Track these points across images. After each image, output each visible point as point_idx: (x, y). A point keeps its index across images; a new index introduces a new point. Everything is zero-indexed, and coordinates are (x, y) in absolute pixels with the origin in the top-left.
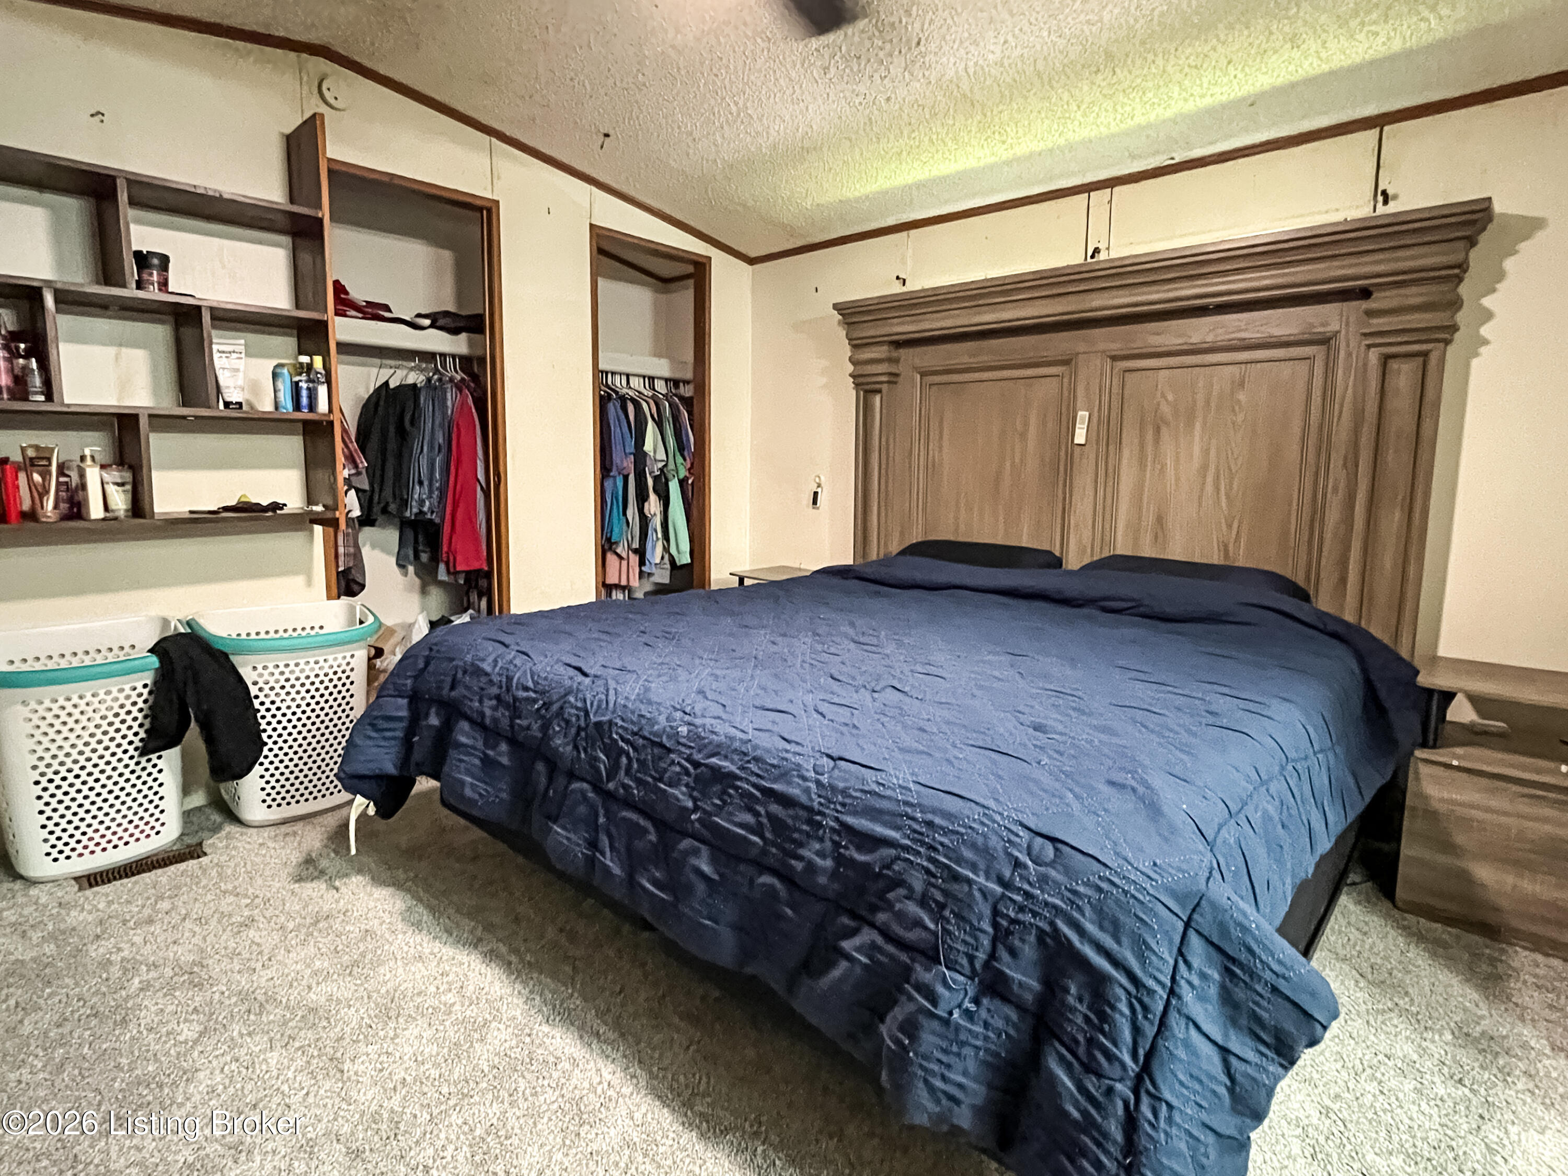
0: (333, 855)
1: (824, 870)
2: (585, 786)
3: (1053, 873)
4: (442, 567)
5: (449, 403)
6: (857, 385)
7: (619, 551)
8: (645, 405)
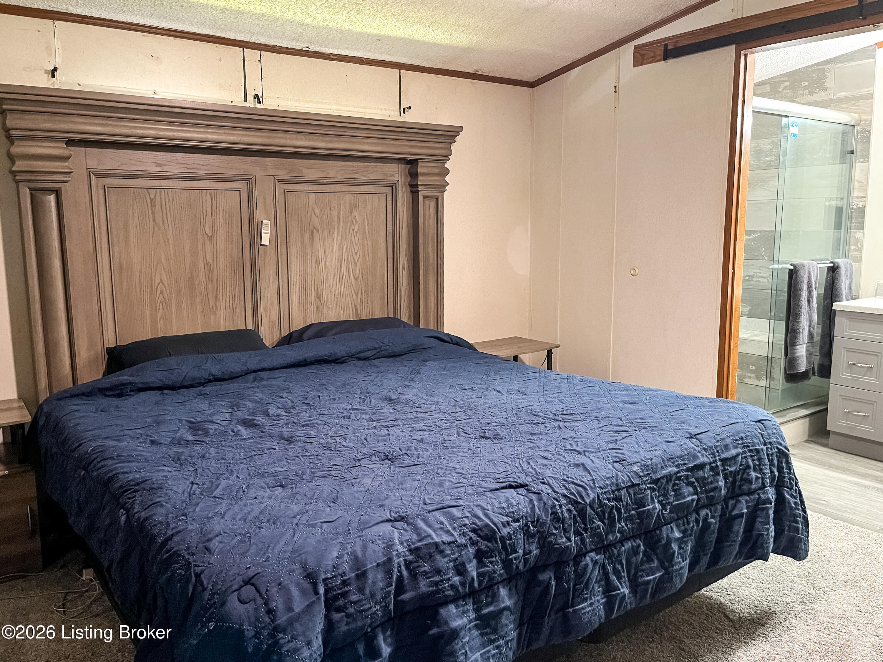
2: (592, 554)
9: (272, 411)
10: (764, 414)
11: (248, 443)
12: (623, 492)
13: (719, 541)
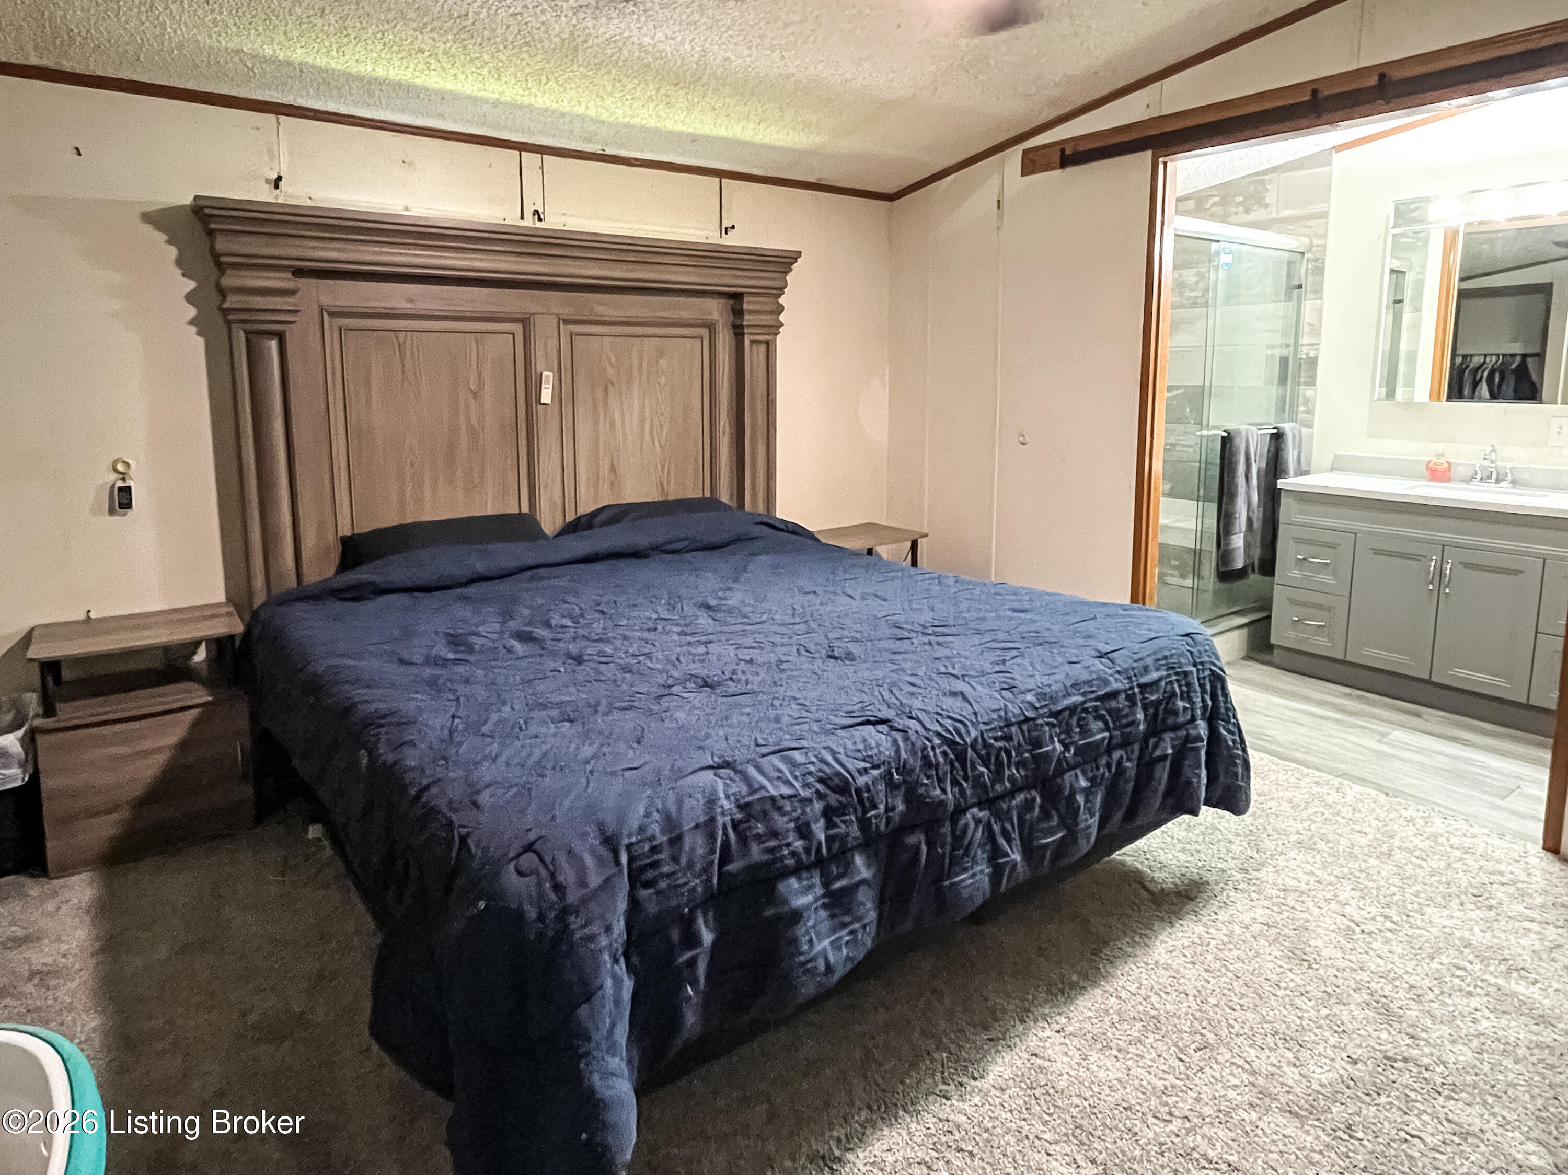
6: (236, 323)
9: (556, 620)
10: (1193, 625)
11: (524, 663)
12: (1014, 729)
13: (1137, 790)
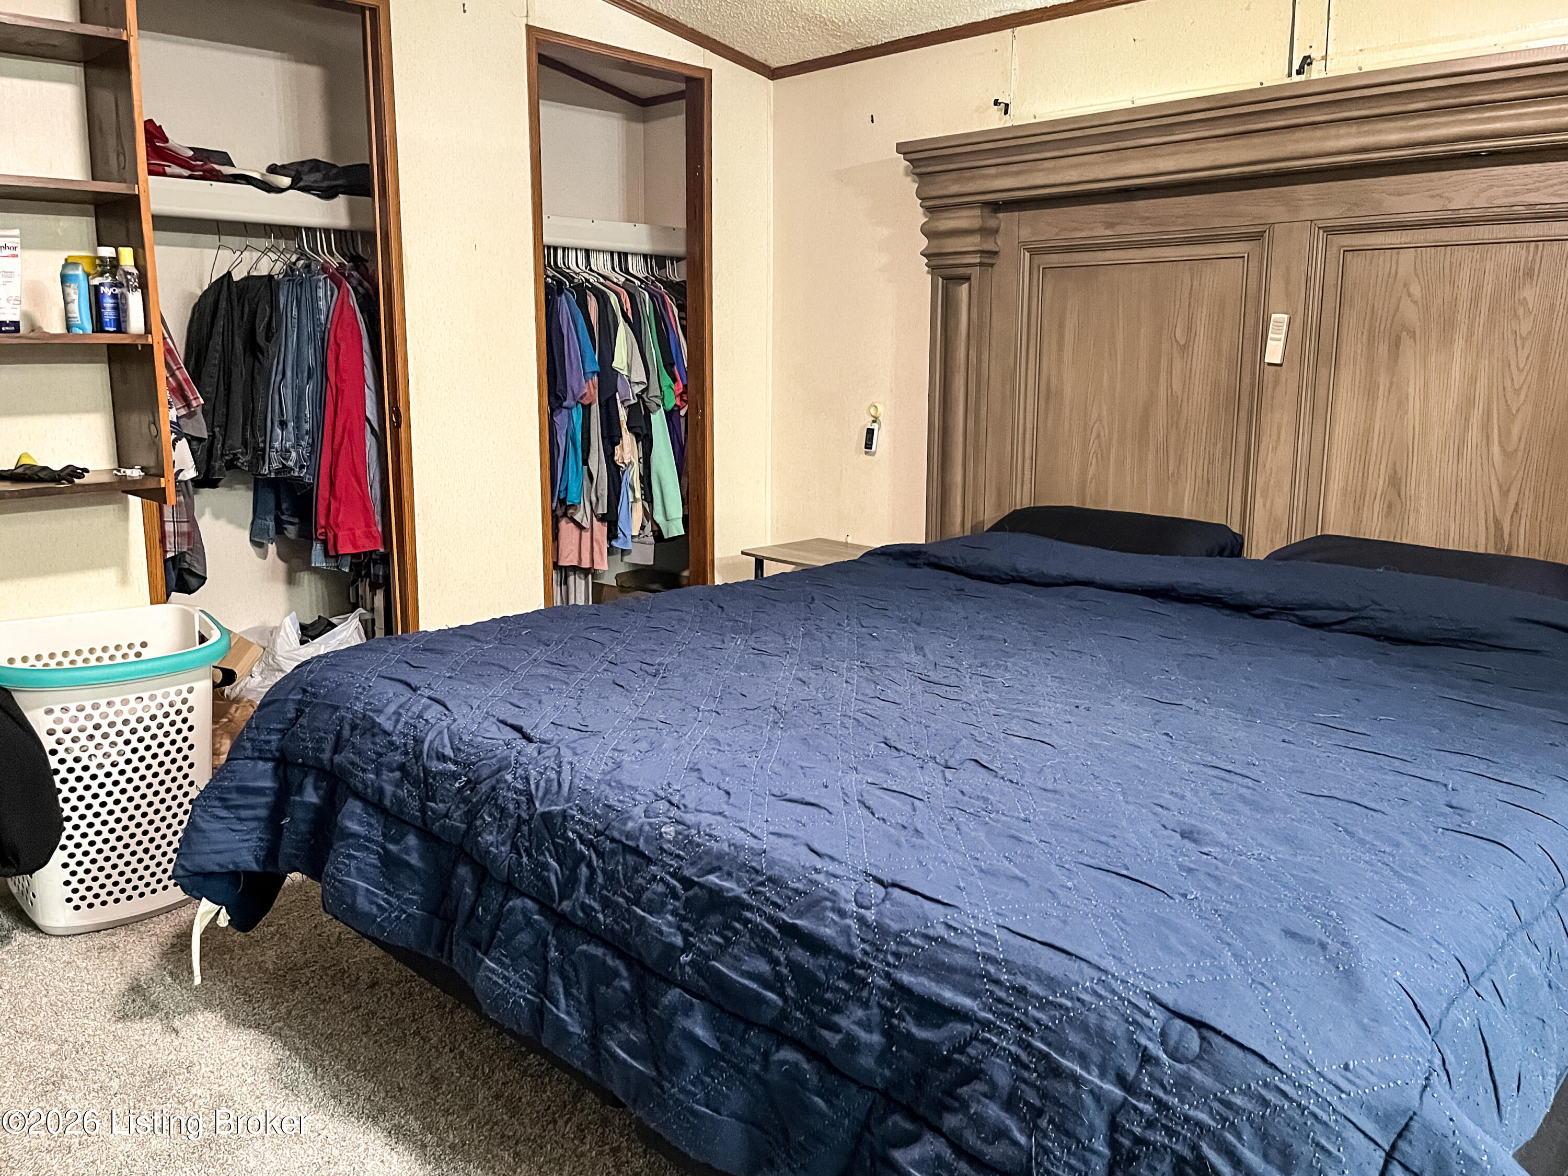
0: (169, 980)
1: (870, 1046)
2: (529, 903)
3: (1197, 1075)
4: (317, 548)
5: (322, 304)
6: (933, 269)
7: (578, 517)
8: (613, 299)
